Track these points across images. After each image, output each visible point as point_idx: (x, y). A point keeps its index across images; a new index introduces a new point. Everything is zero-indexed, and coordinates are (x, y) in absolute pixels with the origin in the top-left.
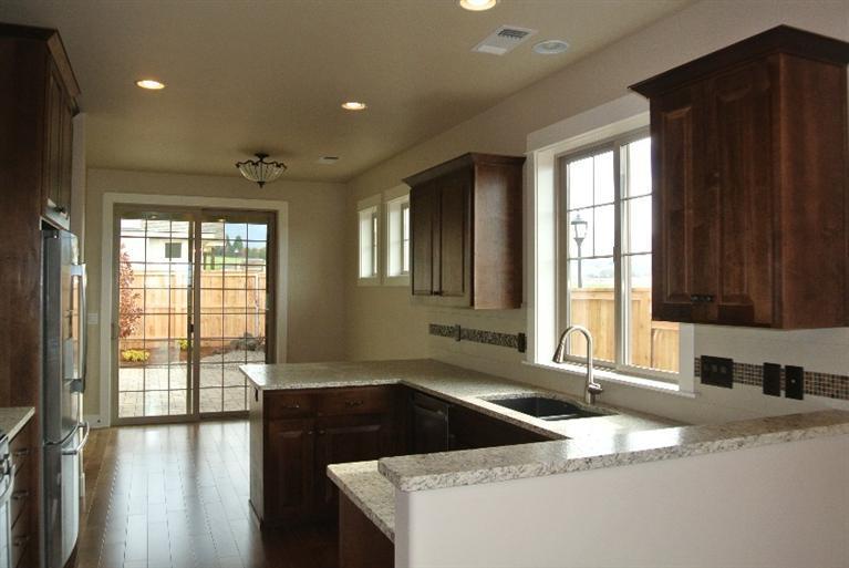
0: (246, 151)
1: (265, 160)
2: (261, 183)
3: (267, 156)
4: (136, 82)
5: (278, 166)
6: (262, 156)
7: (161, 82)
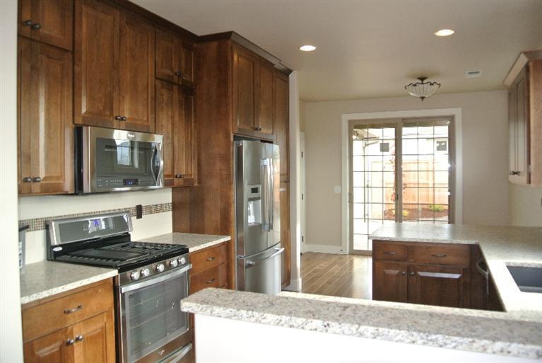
0: (412, 77)
1: (425, 81)
2: (423, 98)
3: (426, 78)
4: (299, 48)
5: (431, 84)
6: (422, 79)
7: (313, 45)
